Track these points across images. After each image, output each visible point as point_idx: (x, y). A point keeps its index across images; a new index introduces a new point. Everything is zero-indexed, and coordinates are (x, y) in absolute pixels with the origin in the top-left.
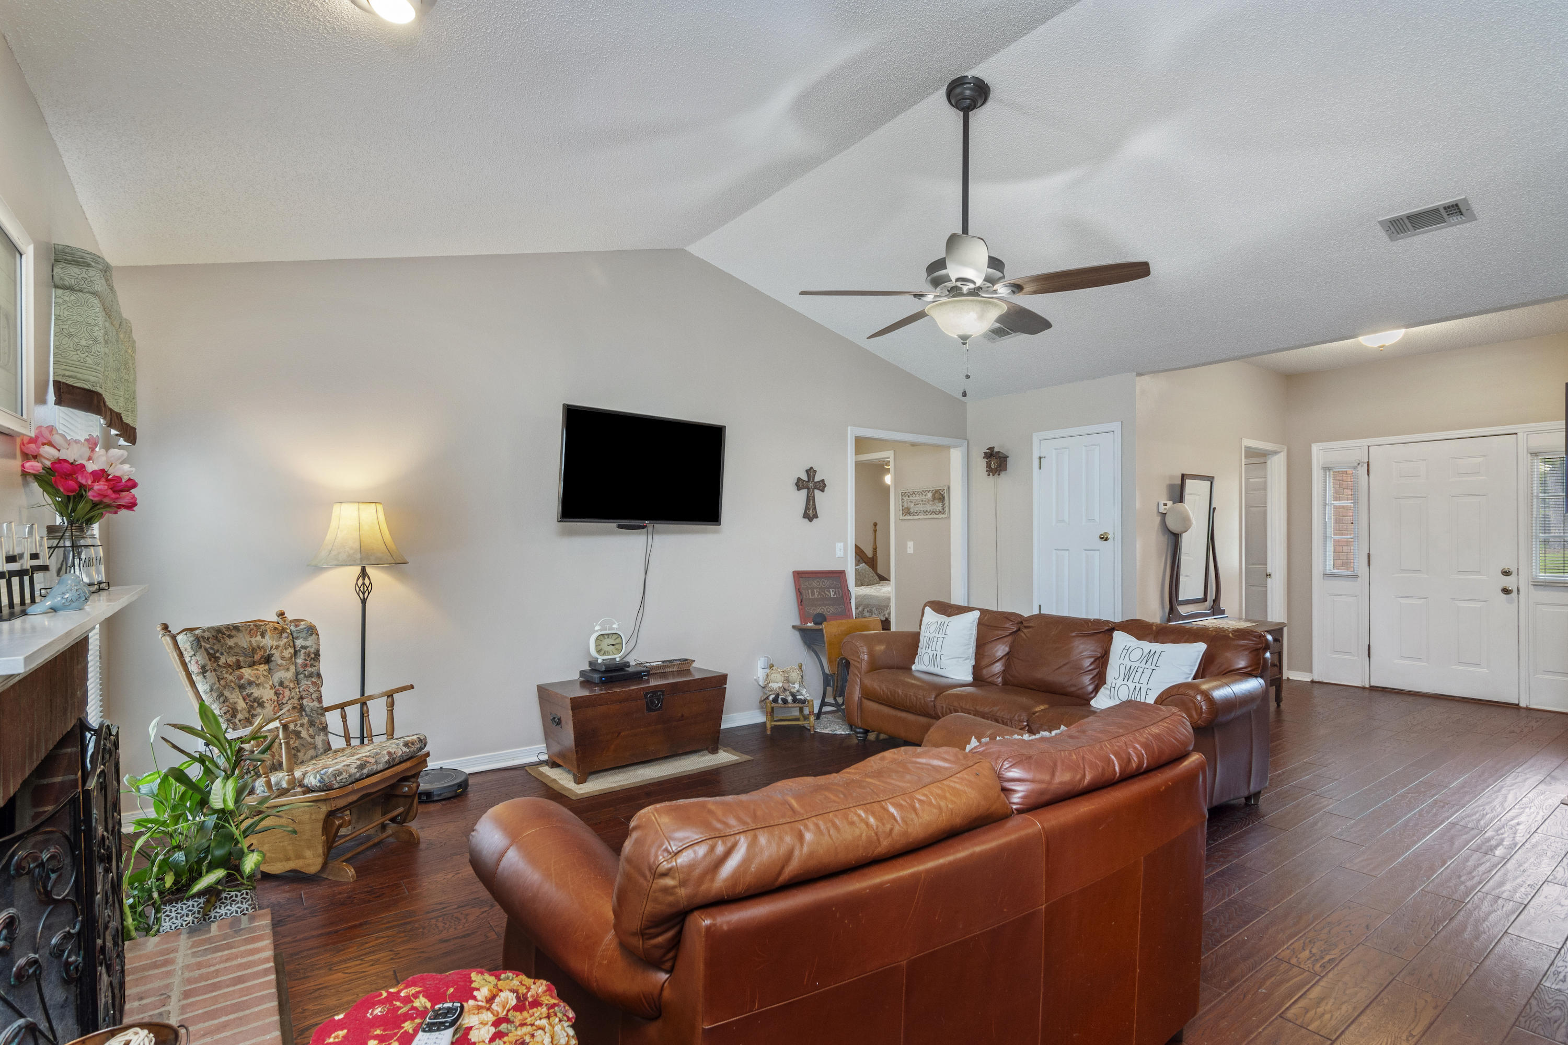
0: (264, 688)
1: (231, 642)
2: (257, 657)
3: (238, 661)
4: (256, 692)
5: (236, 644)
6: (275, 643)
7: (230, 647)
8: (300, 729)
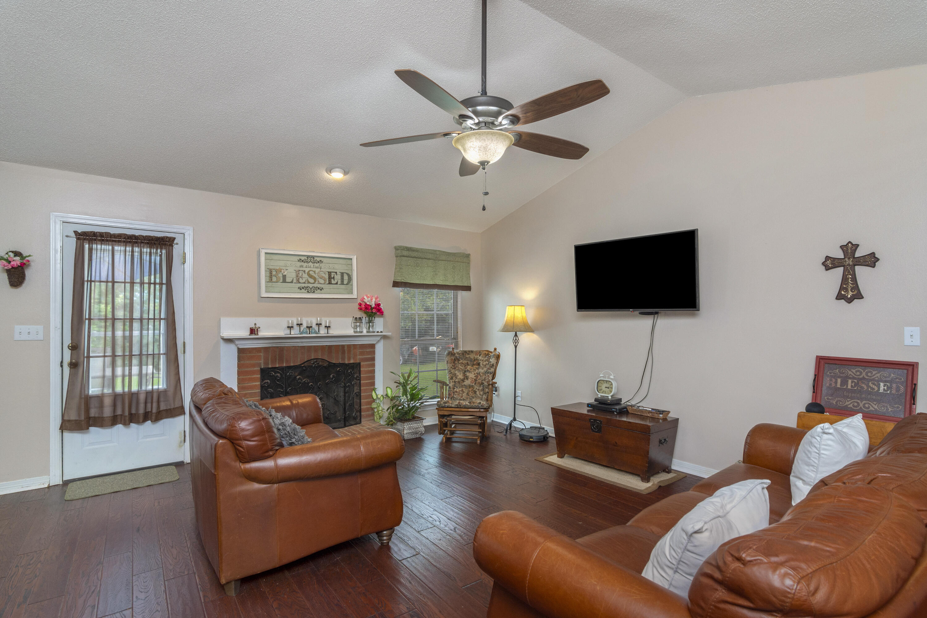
0: (472, 373)
1: (467, 356)
2: (475, 363)
3: (467, 363)
4: (468, 374)
5: (469, 357)
6: (482, 359)
7: (467, 358)
8: (477, 391)
